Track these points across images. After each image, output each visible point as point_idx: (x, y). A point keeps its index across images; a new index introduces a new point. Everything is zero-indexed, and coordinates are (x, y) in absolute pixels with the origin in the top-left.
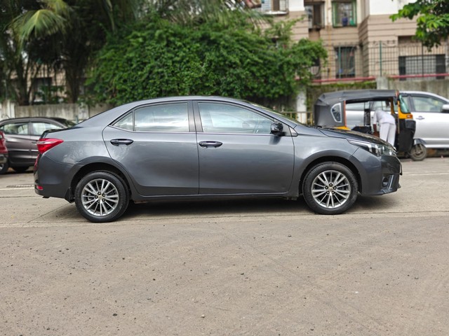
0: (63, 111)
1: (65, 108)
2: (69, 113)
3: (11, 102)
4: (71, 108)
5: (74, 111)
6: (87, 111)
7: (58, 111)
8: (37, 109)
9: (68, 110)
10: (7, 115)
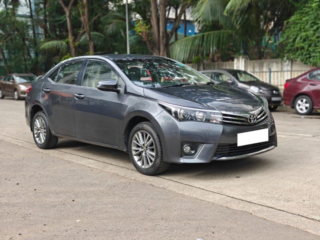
0: (274, 64)
1: (276, 62)
2: (278, 66)
3: (243, 58)
4: (280, 62)
5: (282, 65)
6: (290, 65)
7: (271, 64)
8: (258, 62)
9: (278, 63)
10: (239, 67)
